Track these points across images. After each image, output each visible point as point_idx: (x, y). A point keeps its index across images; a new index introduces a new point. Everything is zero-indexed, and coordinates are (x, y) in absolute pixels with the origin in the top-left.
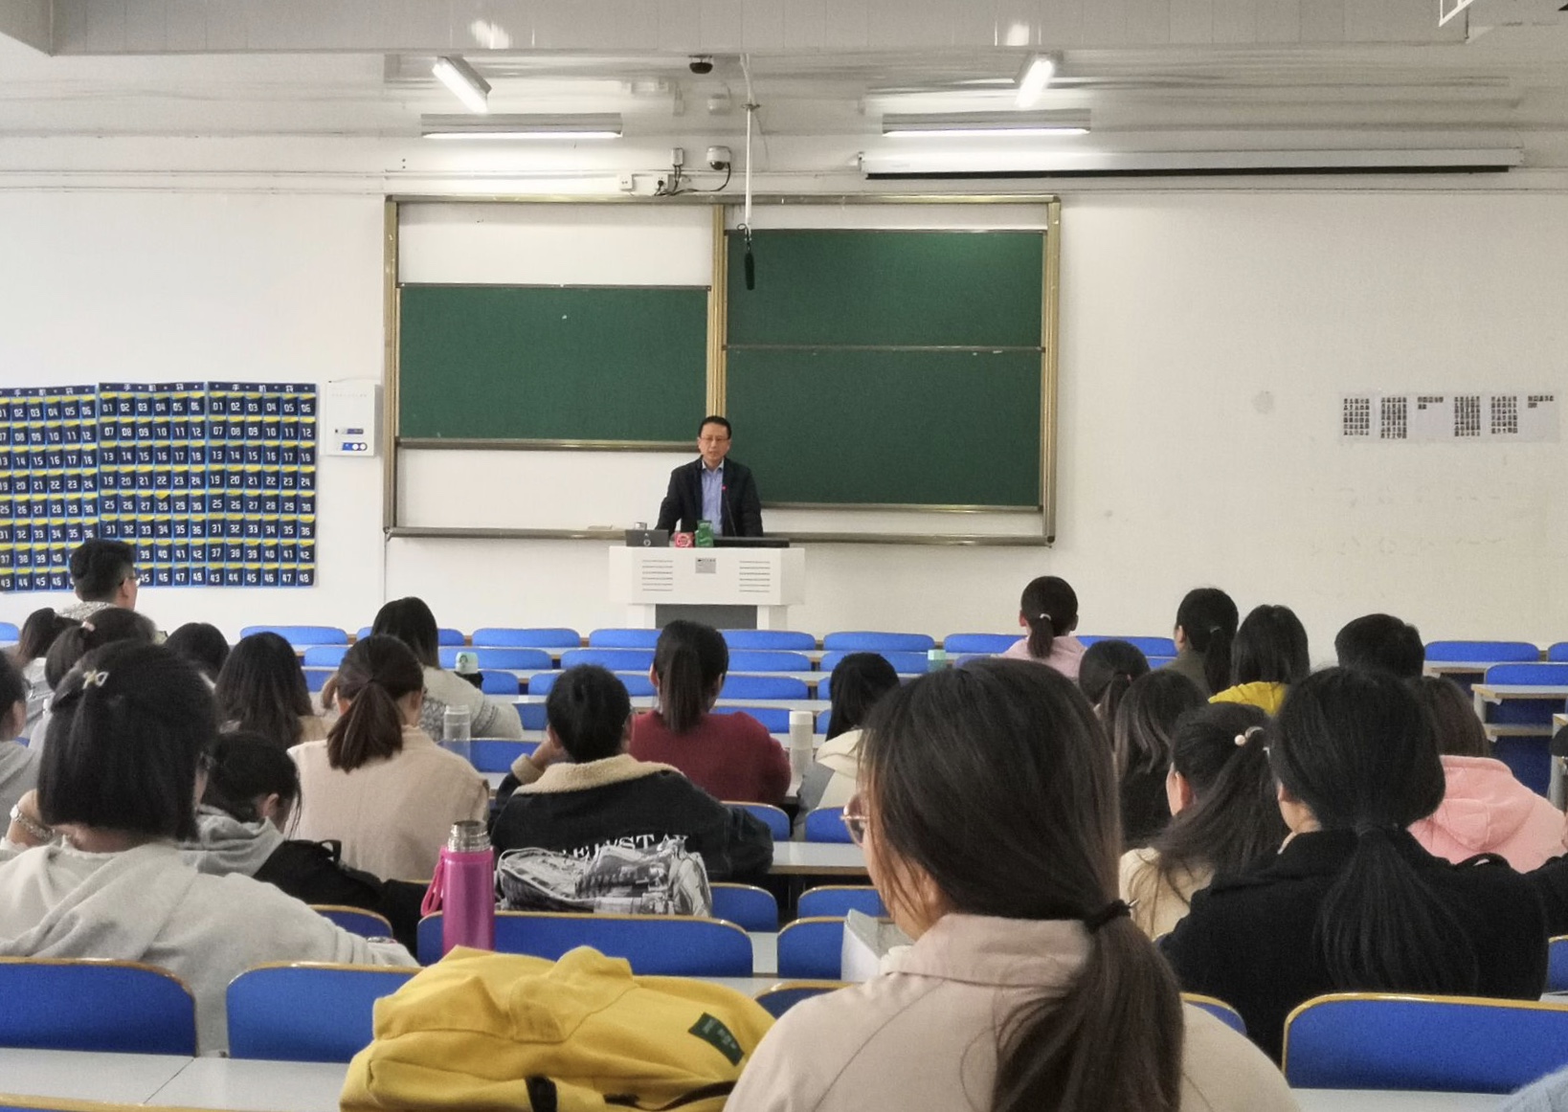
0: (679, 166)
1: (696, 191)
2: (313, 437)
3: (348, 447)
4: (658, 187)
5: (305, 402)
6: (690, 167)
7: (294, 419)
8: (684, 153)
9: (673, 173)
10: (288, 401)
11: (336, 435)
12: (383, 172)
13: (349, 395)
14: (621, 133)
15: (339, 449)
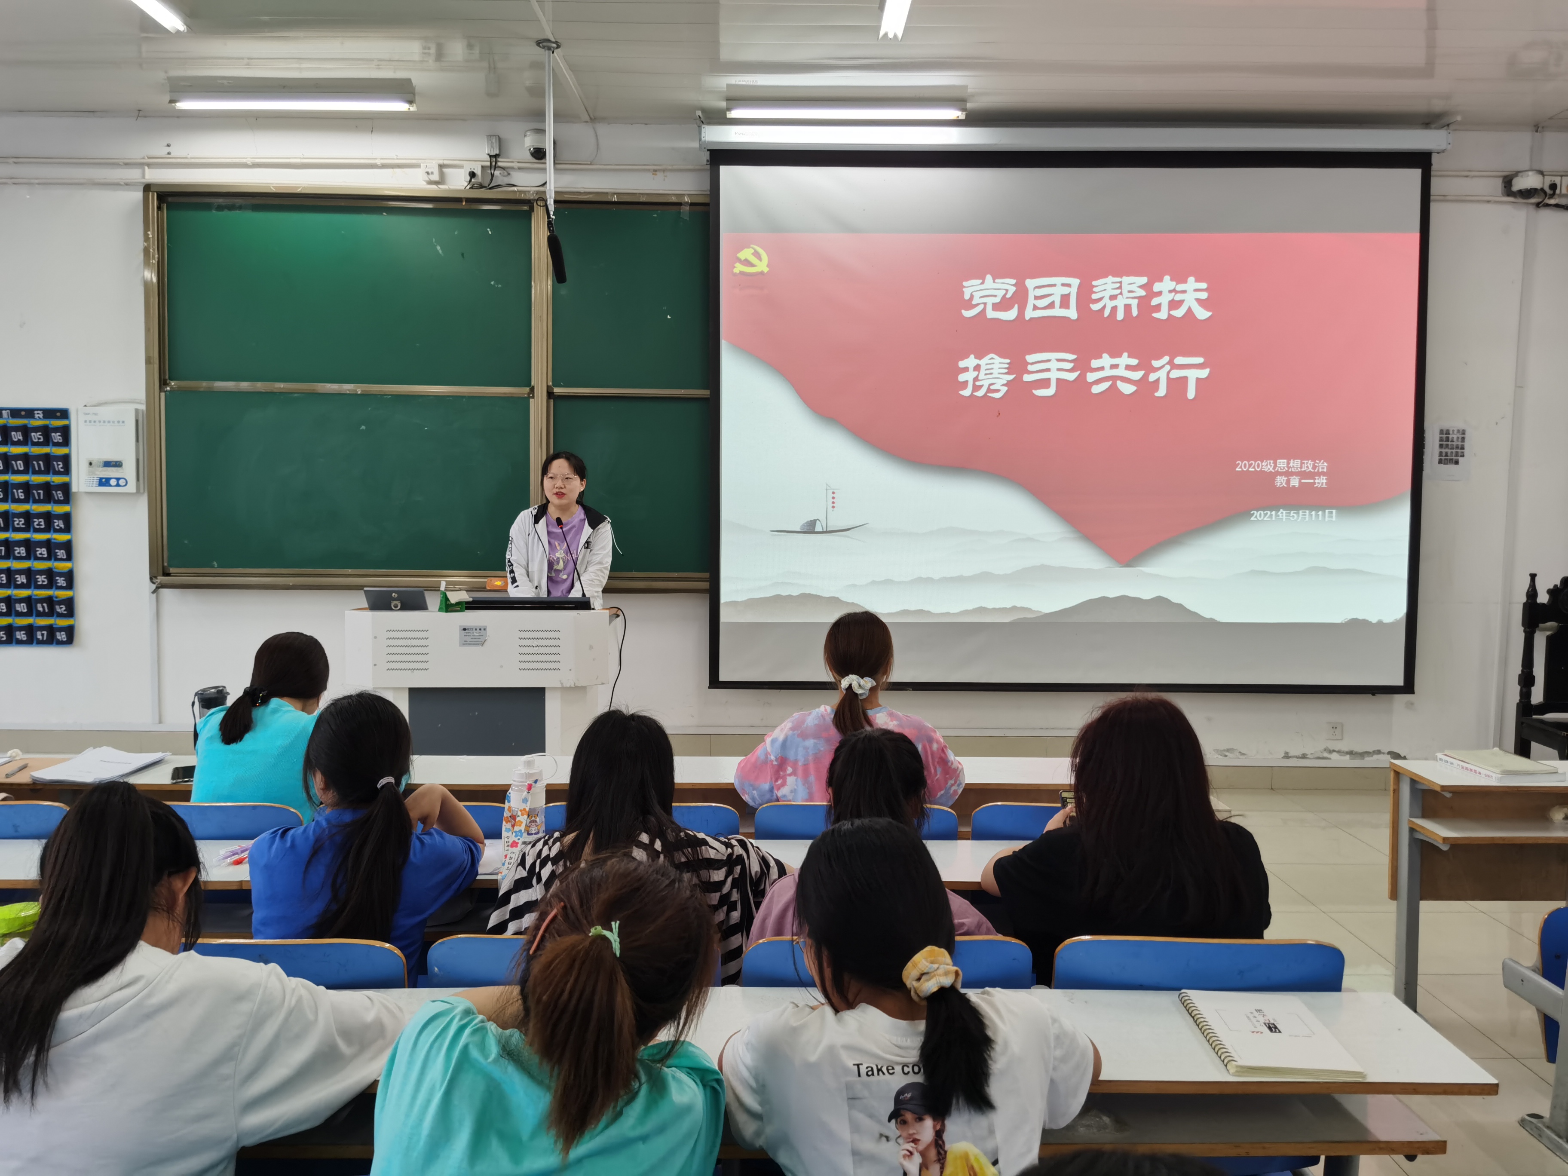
0: (496, 156)
1: (514, 186)
2: (67, 470)
3: (104, 482)
4: (468, 178)
5: (56, 430)
6: (508, 158)
7: (45, 450)
8: (500, 139)
9: (488, 164)
10: (36, 429)
11: (91, 468)
12: (144, 158)
13: (104, 422)
14: (414, 105)
15: (94, 485)
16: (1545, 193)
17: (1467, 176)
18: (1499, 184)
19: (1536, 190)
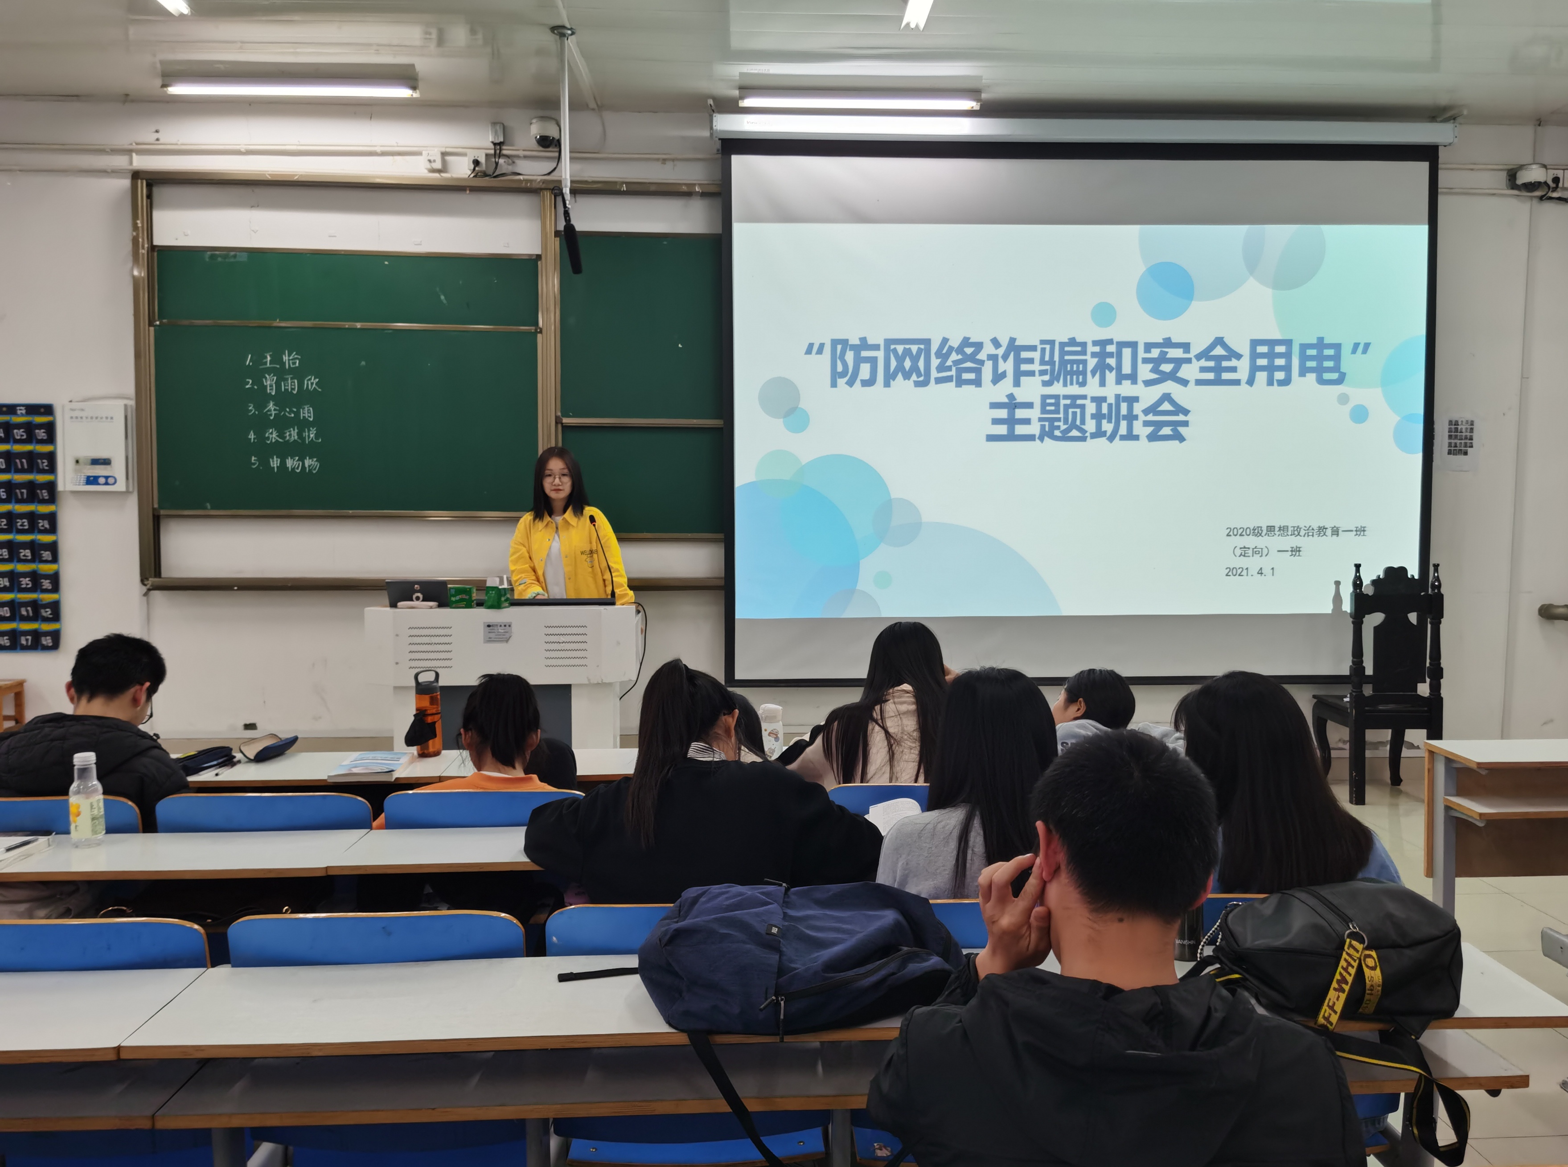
0: (501, 144)
1: (519, 174)
2: (52, 468)
3: (92, 480)
4: (472, 166)
5: (40, 426)
6: (512, 145)
7: (29, 448)
8: (504, 127)
9: (492, 152)
10: (18, 426)
11: (78, 467)
12: (131, 144)
13: (92, 418)
14: (418, 91)
15: (81, 484)
16: (1548, 186)
17: (1472, 170)
18: (1503, 176)
19: (1540, 183)
